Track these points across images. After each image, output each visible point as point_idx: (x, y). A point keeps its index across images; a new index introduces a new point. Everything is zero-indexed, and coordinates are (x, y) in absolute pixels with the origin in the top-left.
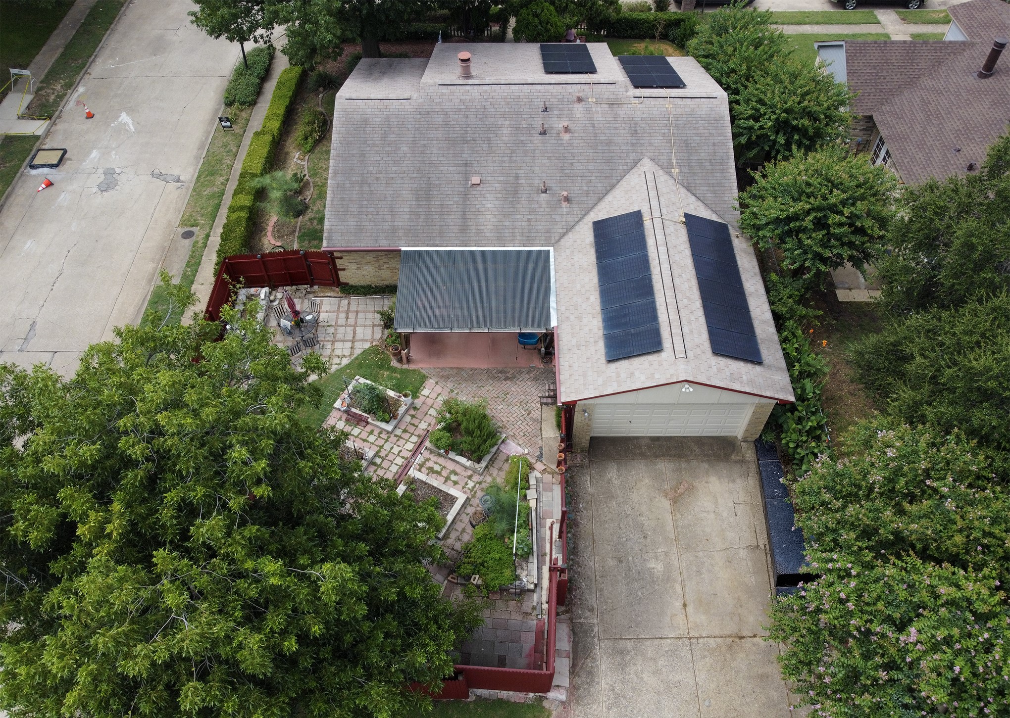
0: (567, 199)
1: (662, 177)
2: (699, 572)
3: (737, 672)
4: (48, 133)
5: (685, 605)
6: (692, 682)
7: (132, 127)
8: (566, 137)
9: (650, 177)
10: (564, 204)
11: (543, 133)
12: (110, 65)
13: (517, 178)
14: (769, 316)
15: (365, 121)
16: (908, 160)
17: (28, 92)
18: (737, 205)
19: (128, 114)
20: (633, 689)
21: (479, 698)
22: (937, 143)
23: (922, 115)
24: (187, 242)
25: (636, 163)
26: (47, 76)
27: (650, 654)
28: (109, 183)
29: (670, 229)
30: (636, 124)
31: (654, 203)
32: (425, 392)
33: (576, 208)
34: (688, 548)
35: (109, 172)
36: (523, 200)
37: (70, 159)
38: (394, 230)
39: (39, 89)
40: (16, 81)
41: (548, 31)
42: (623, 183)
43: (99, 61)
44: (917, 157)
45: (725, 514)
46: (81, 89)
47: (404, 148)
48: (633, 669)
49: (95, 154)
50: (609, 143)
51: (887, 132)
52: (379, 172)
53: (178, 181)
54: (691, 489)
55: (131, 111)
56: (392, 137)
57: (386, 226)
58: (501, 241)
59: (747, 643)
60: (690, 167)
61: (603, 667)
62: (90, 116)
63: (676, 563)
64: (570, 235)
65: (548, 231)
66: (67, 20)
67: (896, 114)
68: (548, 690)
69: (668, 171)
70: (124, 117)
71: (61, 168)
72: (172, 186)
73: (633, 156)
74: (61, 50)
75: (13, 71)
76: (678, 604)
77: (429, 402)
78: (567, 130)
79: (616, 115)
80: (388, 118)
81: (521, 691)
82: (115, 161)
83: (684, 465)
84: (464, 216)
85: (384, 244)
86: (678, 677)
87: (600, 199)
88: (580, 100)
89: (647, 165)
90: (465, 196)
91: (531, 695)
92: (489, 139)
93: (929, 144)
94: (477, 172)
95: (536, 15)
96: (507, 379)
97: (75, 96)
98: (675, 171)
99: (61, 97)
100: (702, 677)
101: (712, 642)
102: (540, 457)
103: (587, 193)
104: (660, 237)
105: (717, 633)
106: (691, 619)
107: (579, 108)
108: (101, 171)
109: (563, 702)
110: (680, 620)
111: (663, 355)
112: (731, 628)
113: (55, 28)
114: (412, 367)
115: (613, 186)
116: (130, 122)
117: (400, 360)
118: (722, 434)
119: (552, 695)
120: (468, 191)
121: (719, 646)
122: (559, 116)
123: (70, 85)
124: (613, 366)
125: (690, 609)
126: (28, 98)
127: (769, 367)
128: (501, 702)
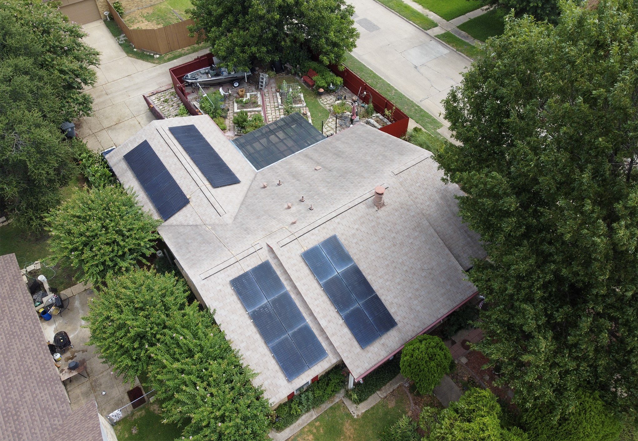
13: (298, 180)
16: (39, 357)
22: (12, 378)
23: (23, 415)
36: (287, 176)
44: (31, 360)
51: (58, 389)
65: (264, 175)
67: (48, 414)
89: (228, 221)
93: (20, 376)
122: (299, 211)
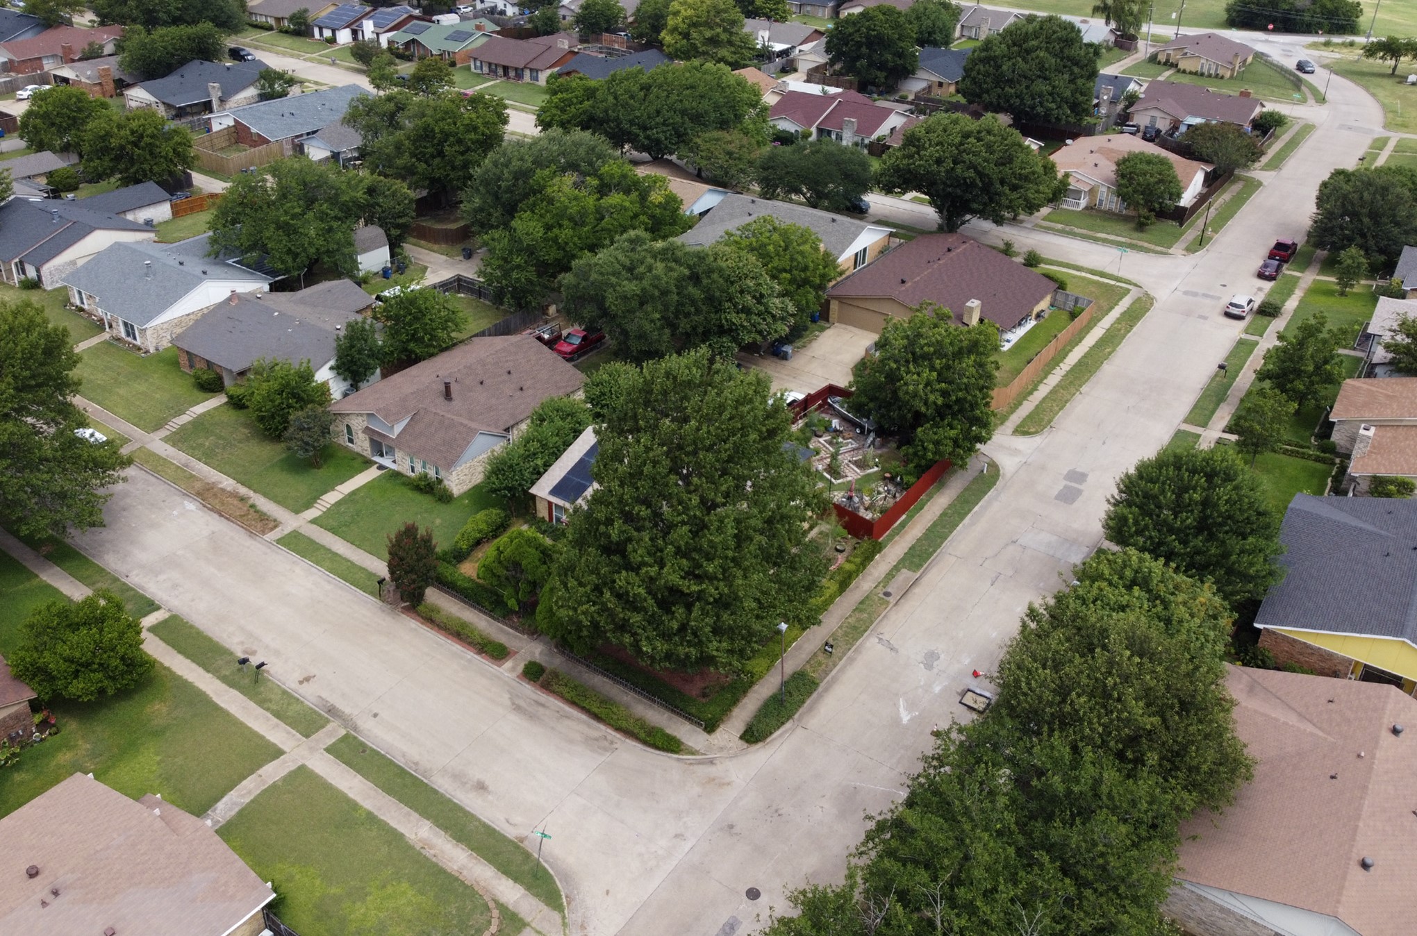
7: (901, 703)
19: (901, 720)
24: (889, 590)
28: (930, 659)
35: (929, 667)
37: (958, 693)
49: (937, 689)
53: (880, 639)
55: (896, 721)
70: (905, 718)
71: (966, 688)
72: (886, 637)
82: (921, 675)
108: (935, 671)
116: (901, 709)
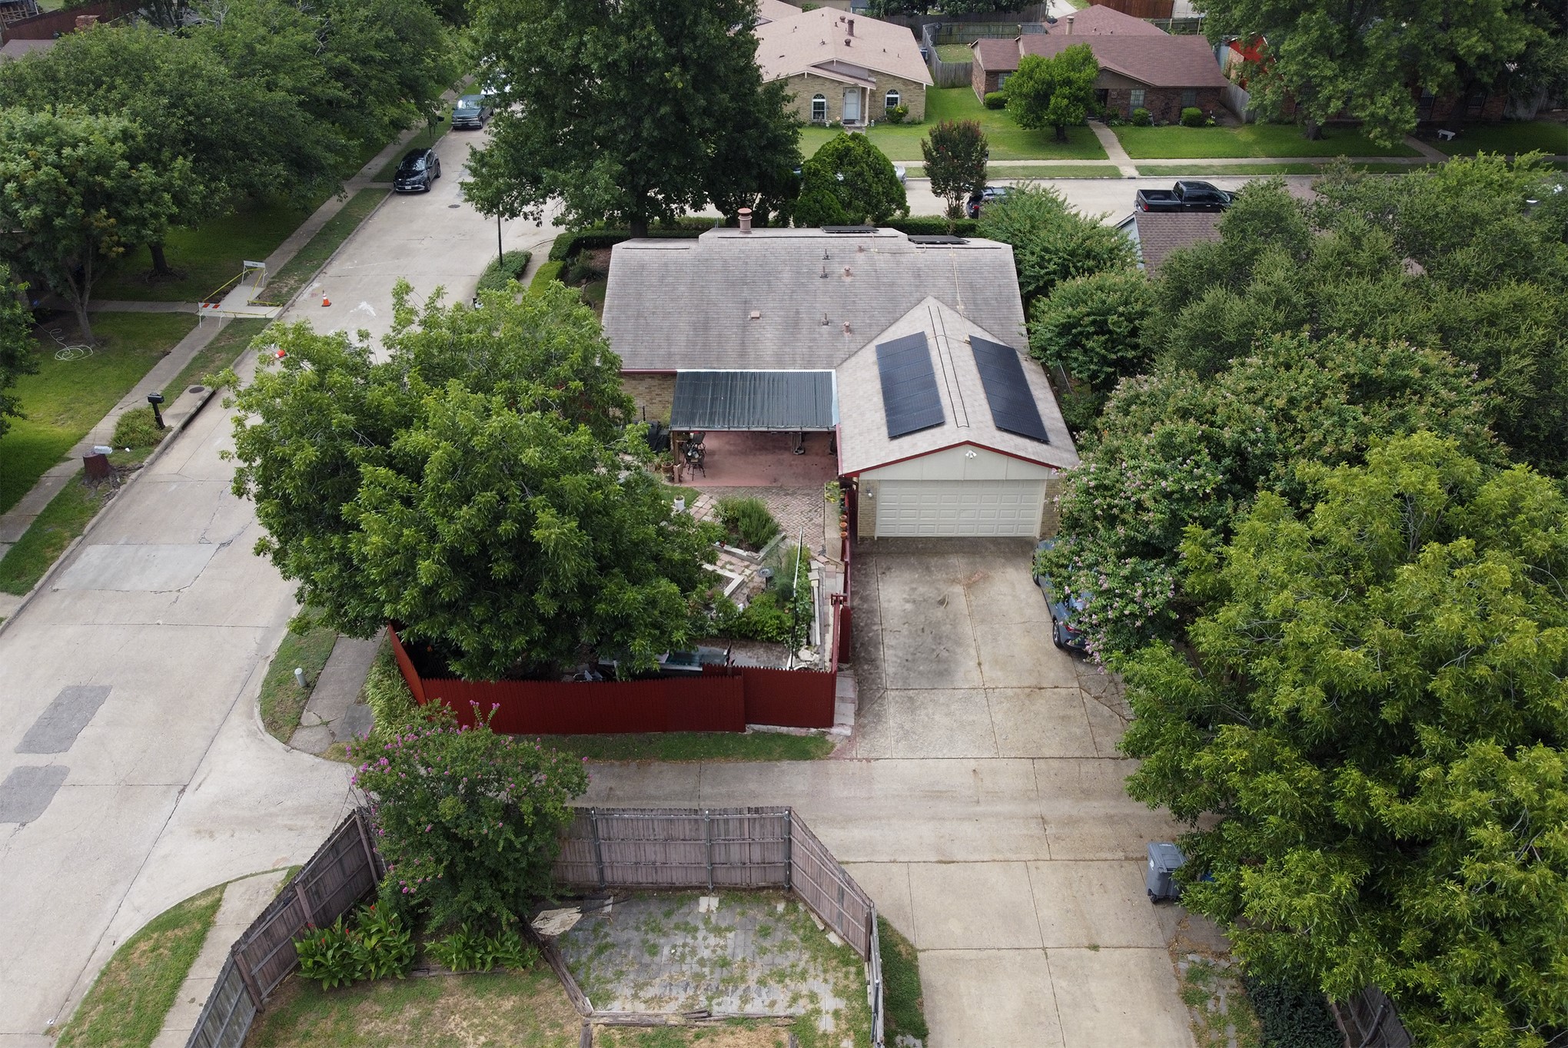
0: (848, 329)
1: (946, 312)
2: (995, 640)
3: (1036, 714)
4: (280, 317)
5: (979, 664)
6: (988, 721)
7: (373, 313)
8: (848, 279)
9: (933, 309)
10: (847, 335)
11: (825, 276)
12: (348, 266)
13: (798, 312)
14: (1062, 425)
15: (643, 267)
17: (259, 286)
18: (1025, 332)
19: (368, 303)
20: (924, 727)
21: (756, 733)
25: (919, 301)
26: (279, 273)
27: (942, 700)
29: (954, 345)
30: (919, 269)
31: (938, 327)
32: (699, 504)
33: (859, 338)
34: (983, 621)
36: (804, 331)
38: (670, 355)
39: (270, 283)
40: (246, 275)
41: (830, 216)
42: (908, 316)
43: (335, 263)
45: (1023, 596)
46: (316, 285)
47: (682, 288)
48: (923, 712)
50: (892, 284)
52: (655, 307)
54: (986, 578)
55: (370, 300)
56: (670, 280)
57: (662, 352)
58: (780, 363)
59: (1048, 693)
60: (976, 304)
61: (892, 710)
62: (327, 304)
63: (970, 633)
64: (853, 359)
65: (830, 356)
66: (300, 231)
68: (831, 724)
69: (953, 306)
70: (364, 304)
73: (917, 295)
74: (294, 254)
75: (247, 263)
76: (973, 664)
77: (703, 511)
78: (848, 273)
79: (898, 263)
80: (666, 265)
81: (802, 726)
83: (978, 560)
84: (743, 343)
85: (659, 367)
86: (971, 718)
87: (883, 331)
88: (861, 250)
89: (930, 302)
90: (744, 328)
91: (813, 730)
92: (769, 282)
94: (755, 308)
95: (816, 201)
96: (786, 494)
97: (309, 290)
98: (961, 307)
99: (296, 289)
100: (998, 718)
101: (1010, 692)
102: (823, 552)
103: (870, 325)
104: (943, 348)
105: (1015, 684)
106: (986, 674)
107: (861, 257)
109: (847, 737)
110: (975, 675)
111: (945, 427)
112: (1032, 681)
113: (289, 236)
114: (684, 485)
115: (896, 320)
116: (371, 309)
117: (672, 479)
118: (1019, 534)
119: (834, 730)
120: (746, 324)
121: (1016, 694)
122: (841, 263)
123: (305, 280)
124: (896, 442)
125: (985, 667)
126: (258, 291)
127: (1057, 447)
128: (780, 735)
